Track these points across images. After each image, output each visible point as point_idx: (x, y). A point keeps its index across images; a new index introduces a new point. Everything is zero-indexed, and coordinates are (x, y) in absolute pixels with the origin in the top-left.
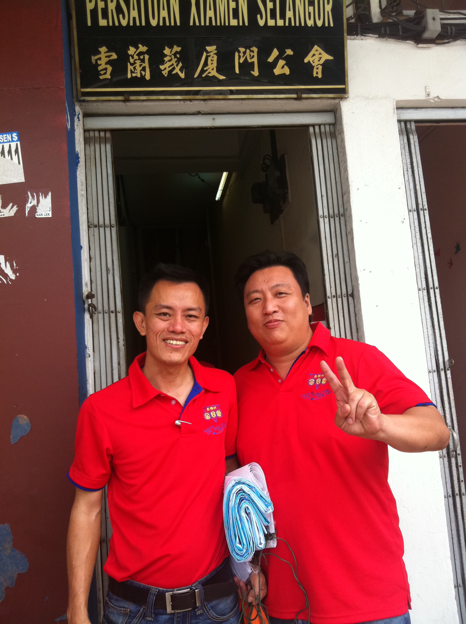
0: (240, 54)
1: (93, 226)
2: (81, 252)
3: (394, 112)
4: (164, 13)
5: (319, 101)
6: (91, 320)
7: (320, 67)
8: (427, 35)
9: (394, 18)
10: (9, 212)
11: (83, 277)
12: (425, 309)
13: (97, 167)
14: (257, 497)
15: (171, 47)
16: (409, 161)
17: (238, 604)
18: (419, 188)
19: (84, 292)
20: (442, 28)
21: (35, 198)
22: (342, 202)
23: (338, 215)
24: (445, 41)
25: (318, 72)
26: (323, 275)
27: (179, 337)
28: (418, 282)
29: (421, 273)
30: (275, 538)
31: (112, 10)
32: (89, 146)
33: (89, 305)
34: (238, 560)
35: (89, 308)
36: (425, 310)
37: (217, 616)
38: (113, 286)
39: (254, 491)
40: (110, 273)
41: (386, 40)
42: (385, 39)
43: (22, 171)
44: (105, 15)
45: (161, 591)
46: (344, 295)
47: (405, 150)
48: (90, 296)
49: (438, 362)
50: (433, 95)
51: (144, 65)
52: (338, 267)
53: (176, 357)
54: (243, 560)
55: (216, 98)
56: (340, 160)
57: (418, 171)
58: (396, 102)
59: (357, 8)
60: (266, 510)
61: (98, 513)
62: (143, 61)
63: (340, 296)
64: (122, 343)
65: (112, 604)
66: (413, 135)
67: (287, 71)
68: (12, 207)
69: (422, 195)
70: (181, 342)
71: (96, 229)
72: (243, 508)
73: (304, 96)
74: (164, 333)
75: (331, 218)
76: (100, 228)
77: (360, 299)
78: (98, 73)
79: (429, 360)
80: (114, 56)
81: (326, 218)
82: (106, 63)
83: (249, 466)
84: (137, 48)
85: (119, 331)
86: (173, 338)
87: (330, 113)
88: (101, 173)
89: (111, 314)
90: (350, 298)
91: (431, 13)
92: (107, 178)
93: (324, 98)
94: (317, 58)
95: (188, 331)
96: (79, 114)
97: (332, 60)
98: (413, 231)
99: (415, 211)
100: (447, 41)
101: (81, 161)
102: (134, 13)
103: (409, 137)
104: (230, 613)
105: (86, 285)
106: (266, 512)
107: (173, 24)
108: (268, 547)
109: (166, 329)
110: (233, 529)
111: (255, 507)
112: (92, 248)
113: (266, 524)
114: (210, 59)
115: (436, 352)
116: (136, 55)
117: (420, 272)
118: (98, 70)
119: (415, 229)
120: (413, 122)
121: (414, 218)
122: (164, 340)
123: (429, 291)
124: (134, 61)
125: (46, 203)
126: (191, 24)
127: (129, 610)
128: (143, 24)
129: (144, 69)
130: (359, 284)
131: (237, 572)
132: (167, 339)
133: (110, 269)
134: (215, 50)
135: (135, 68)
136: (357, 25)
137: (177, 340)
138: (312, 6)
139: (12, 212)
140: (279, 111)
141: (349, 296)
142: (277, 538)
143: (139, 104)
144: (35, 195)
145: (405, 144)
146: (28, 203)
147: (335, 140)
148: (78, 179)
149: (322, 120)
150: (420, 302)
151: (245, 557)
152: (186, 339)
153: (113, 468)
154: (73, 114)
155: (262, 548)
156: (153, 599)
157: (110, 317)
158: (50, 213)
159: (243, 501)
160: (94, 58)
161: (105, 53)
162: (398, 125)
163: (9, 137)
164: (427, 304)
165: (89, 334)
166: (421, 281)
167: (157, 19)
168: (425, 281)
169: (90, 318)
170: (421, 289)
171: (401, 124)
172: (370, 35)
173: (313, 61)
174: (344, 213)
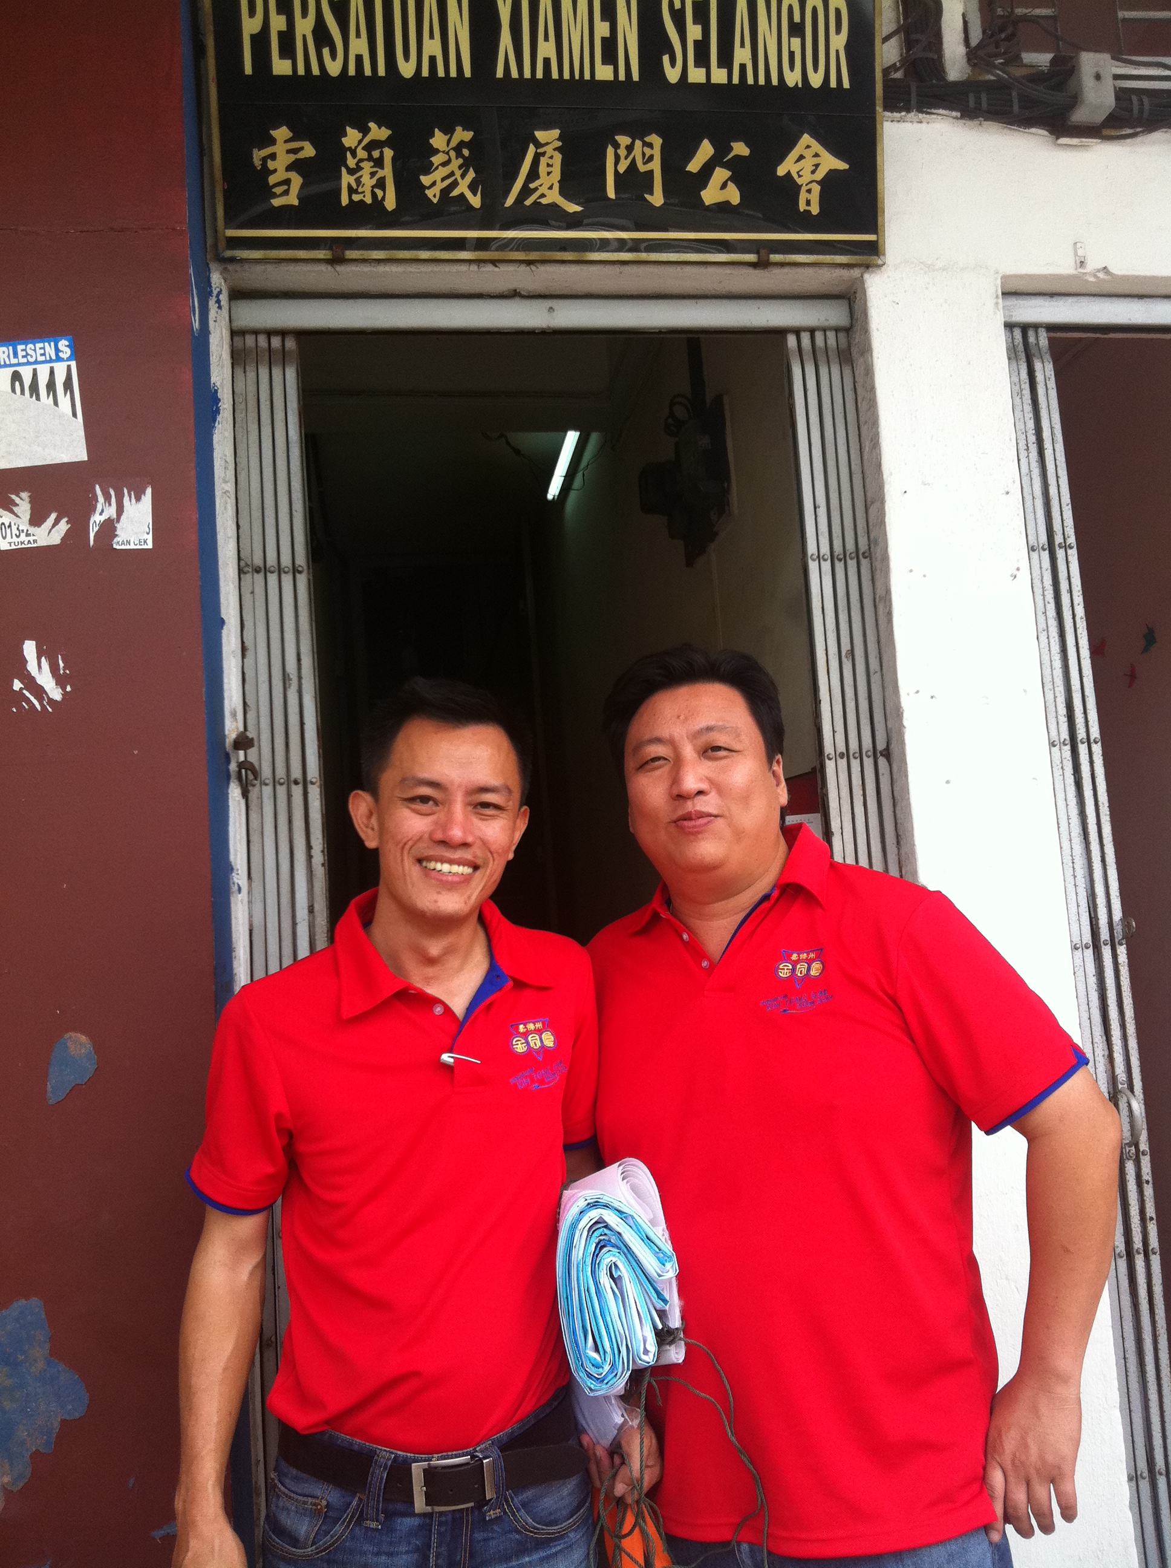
0: (618, 151)
1: (250, 570)
2: (220, 633)
3: (997, 303)
4: (432, 47)
5: (810, 271)
6: (243, 802)
7: (816, 189)
8: (1080, 116)
9: (998, 72)
10: (49, 533)
11: (226, 695)
12: (1065, 792)
13: (261, 423)
14: (639, 1239)
15: (449, 131)
16: (1031, 424)
17: (589, 1500)
18: (1056, 491)
19: (227, 732)
20: (1117, 98)
21: (113, 500)
22: (865, 523)
23: (853, 555)
24: (1124, 133)
25: (810, 201)
26: (816, 703)
27: (458, 854)
28: (1049, 725)
29: (1057, 703)
30: (681, 1339)
31: (304, 36)
32: (243, 370)
33: (241, 765)
34: (591, 1389)
35: (240, 772)
36: (1066, 796)
37: (536, 1525)
38: (298, 717)
39: (632, 1224)
40: (292, 687)
41: (980, 124)
42: (976, 122)
43: (81, 433)
44: (287, 49)
45: (400, 1459)
46: (866, 752)
47: (1021, 398)
48: (243, 742)
49: (1097, 924)
50: (1092, 265)
51: (381, 173)
52: (852, 683)
53: (451, 903)
54: (602, 1390)
55: (558, 258)
56: (862, 420)
57: (1054, 450)
58: (1002, 278)
59: (909, 44)
60: (660, 1273)
61: (255, 1267)
62: (379, 163)
63: (857, 755)
64: (318, 858)
65: (286, 1488)
66: (1043, 363)
67: (733, 195)
68: (56, 522)
69: (1063, 509)
70: (461, 867)
71: (259, 578)
72: (605, 1266)
73: (775, 258)
74: (421, 845)
75: (836, 562)
76: (268, 574)
77: (906, 764)
78: (267, 192)
79: (1074, 918)
80: (309, 151)
81: (825, 560)
82: (289, 168)
83: (619, 1166)
84: (365, 131)
85: (312, 830)
86: (443, 856)
87: (840, 301)
88: (271, 438)
89: (294, 787)
90: (882, 762)
91: (1090, 62)
92: (285, 452)
93: (824, 264)
94: (807, 164)
95: (478, 842)
96: (220, 293)
97: (845, 170)
98: (1039, 598)
99: (1044, 550)
100: (1129, 131)
101: (224, 409)
102: (359, 46)
103: (1033, 365)
104: (569, 1519)
105: (234, 715)
106: (660, 1276)
107: (453, 73)
108: (664, 1361)
109: (426, 836)
110: (579, 1315)
111: (634, 1264)
112: (248, 624)
113: (660, 1305)
114: (543, 161)
115: (1091, 898)
116: (363, 148)
117: (1055, 701)
118: (268, 183)
119: (1044, 595)
120: (1043, 330)
121: (1041, 568)
122: (420, 861)
123: (1077, 746)
124: (357, 164)
125: (139, 513)
126: (500, 74)
127: (324, 1503)
128: (382, 71)
129: (381, 184)
130: (904, 727)
131: (590, 1423)
132: (429, 859)
133: (291, 676)
134: (558, 139)
135: (358, 181)
136: (909, 87)
137: (451, 862)
138: (797, 37)
139: (57, 534)
140: (713, 292)
141: (879, 755)
142: (686, 1340)
143: (366, 268)
144: (112, 492)
145: (1022, 383)
146: (95, 512)
147: (851, 367)
148: (215, 454)
149: (819, 320)
150: (1055, 775)
151: (607, 1383)
152: (472, 859)
153: (293, 1162)
154: (205, 293)
155: (648, 1363)
156: (382, 1478)
157: (289, 796)
158: (150, 538)
159: (605, 1250)
160: (258, 155)
161: (286, 142)
162: (1006, 336)
163: (50, 350)
164: (1070, 780)
165: (238, 837)
166: (1058, 723)
167: (416, 58)
168: (1066, 724)
169: (241, 796)
170: (1055, 743)
171: (1014, 334)
172: (941, 111)
173: (798, 173)
174: (870, 549)
